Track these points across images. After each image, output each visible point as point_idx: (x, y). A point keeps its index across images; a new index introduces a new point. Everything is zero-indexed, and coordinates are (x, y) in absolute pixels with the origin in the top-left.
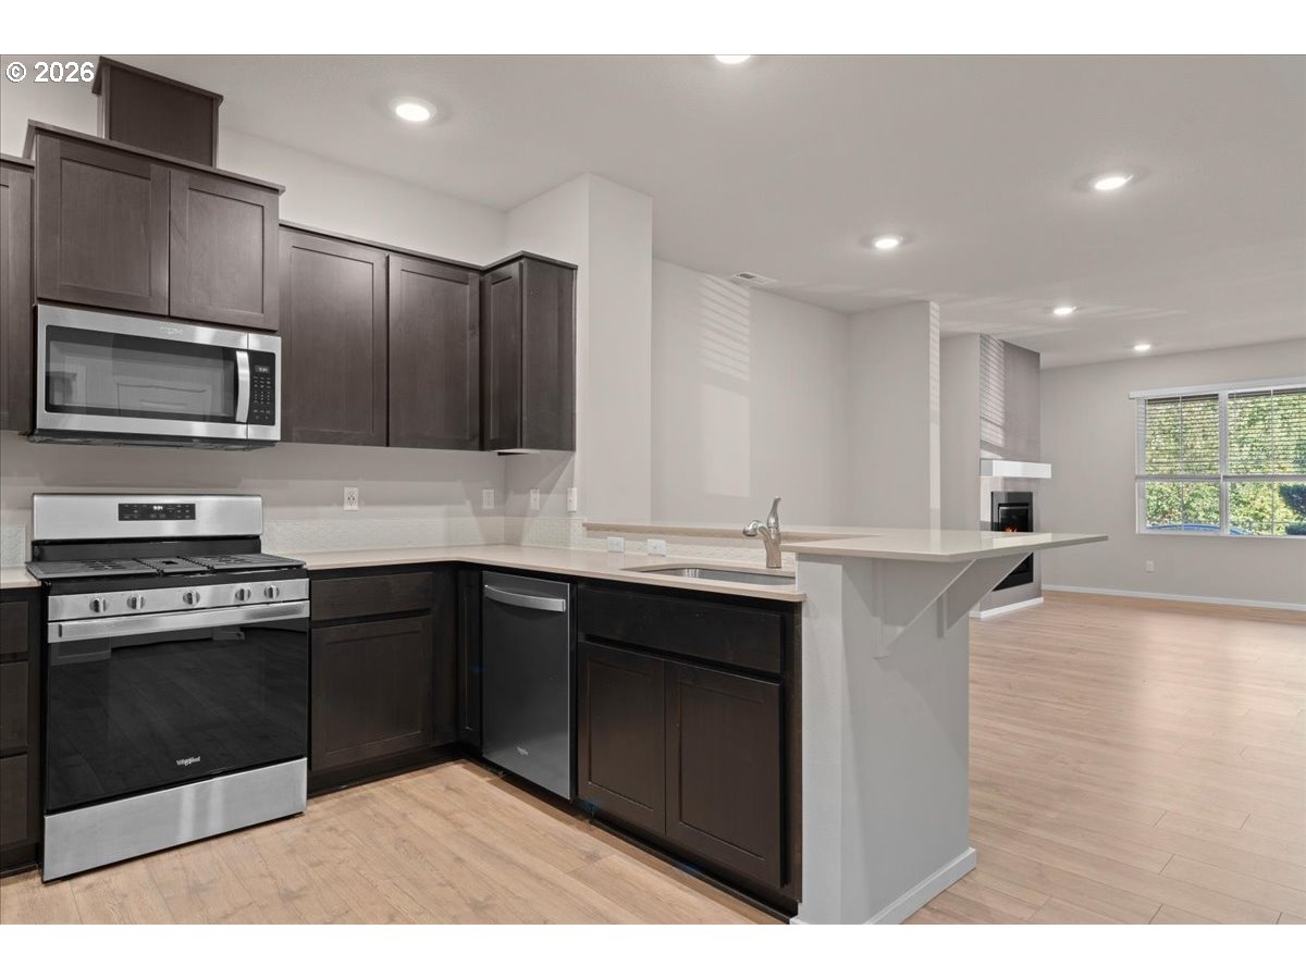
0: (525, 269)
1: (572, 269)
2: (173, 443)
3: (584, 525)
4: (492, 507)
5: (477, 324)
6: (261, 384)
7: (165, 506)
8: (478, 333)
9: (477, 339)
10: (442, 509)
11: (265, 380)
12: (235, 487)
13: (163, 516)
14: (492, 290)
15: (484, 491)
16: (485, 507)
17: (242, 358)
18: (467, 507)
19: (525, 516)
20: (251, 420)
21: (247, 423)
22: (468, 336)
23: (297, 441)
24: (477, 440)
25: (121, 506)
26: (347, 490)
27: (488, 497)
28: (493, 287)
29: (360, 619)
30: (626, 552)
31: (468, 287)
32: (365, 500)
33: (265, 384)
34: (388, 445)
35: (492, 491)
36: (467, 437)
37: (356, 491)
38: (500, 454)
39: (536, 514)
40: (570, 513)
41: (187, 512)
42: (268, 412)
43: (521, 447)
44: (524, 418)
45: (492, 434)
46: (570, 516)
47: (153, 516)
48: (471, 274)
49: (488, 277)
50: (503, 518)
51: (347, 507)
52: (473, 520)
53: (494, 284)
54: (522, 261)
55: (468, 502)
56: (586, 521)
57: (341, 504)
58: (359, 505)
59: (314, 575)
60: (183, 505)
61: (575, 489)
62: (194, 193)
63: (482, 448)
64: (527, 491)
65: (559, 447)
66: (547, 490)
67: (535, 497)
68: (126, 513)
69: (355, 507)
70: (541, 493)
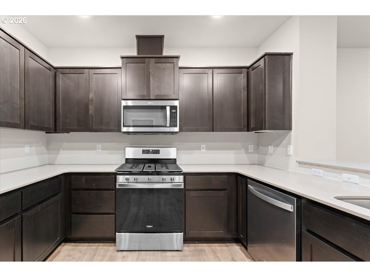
0: (267, 60)
1: (290, 55)
2: (156, 134)
3: (297, 161)
4: (253, 151)
5: (246, 87)
6: (173, 116)
7: (153, 150)
8: (246, 90)
9: (246, 92)
10: (233, 151)
11: (175, 114)
12: (171, 145)
13: (152, 153)
14: (252, 73)
15: (249, 145)
16: (250, 151)
17: (168, 108)
18: (243, 151)
19: (266, 155)
20: (170, 126)
21: (170, 127)
22: (242, 91)
23: (185, 132)
24: (246, 128)
25: (143, 150)
26: (202, 145)
27: (251, 148)
28: (252, 72)
29: (201, 190)
30: (325, 177)
31: (242, 74)
32: (208, 148)
33: (175, 115)
34: (213, 131)
35: (253, 145)
36: (242, 127)
37: (205, 146)
38: (256, 132)
39: (271, 155)
40: (289, 156)
41: (157, 152)
42: (175, 123)
43: (265, 129)
44: (267, 118)
45: (252, 125)
46: (289, 157)
47: (150, 153)
48: (243, 70)
49: (250, 69)
50: (257, 155)
51: (202, 151)
52: (245, 155)
53: (252, 70)
54: (265, 57)
55: (243, 149)
56: (298, 160)
57: (200, 149)
58: (206, 150)
59: (185, 175)
60: (157, 150)
61: (291, 146)
62: (156, 64)
63: (248, 131)
64: (267, 146)
65: (284, 129)
66: (277, 146)
67: (271, 149)
68: (144, 152)
69: (204, 151)
70: (273, 147)
